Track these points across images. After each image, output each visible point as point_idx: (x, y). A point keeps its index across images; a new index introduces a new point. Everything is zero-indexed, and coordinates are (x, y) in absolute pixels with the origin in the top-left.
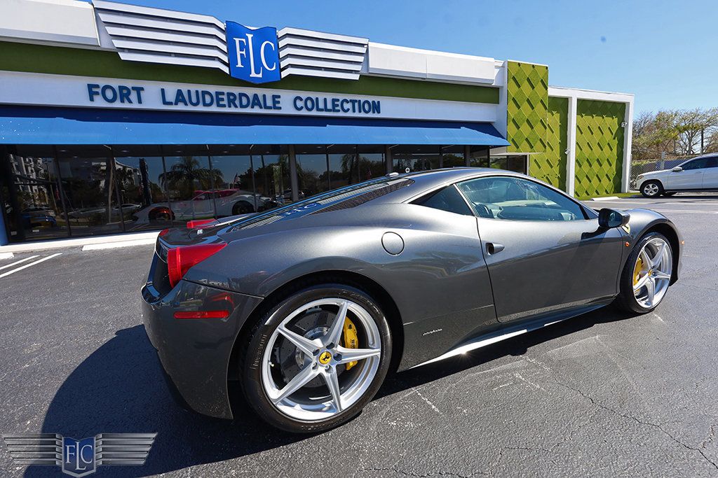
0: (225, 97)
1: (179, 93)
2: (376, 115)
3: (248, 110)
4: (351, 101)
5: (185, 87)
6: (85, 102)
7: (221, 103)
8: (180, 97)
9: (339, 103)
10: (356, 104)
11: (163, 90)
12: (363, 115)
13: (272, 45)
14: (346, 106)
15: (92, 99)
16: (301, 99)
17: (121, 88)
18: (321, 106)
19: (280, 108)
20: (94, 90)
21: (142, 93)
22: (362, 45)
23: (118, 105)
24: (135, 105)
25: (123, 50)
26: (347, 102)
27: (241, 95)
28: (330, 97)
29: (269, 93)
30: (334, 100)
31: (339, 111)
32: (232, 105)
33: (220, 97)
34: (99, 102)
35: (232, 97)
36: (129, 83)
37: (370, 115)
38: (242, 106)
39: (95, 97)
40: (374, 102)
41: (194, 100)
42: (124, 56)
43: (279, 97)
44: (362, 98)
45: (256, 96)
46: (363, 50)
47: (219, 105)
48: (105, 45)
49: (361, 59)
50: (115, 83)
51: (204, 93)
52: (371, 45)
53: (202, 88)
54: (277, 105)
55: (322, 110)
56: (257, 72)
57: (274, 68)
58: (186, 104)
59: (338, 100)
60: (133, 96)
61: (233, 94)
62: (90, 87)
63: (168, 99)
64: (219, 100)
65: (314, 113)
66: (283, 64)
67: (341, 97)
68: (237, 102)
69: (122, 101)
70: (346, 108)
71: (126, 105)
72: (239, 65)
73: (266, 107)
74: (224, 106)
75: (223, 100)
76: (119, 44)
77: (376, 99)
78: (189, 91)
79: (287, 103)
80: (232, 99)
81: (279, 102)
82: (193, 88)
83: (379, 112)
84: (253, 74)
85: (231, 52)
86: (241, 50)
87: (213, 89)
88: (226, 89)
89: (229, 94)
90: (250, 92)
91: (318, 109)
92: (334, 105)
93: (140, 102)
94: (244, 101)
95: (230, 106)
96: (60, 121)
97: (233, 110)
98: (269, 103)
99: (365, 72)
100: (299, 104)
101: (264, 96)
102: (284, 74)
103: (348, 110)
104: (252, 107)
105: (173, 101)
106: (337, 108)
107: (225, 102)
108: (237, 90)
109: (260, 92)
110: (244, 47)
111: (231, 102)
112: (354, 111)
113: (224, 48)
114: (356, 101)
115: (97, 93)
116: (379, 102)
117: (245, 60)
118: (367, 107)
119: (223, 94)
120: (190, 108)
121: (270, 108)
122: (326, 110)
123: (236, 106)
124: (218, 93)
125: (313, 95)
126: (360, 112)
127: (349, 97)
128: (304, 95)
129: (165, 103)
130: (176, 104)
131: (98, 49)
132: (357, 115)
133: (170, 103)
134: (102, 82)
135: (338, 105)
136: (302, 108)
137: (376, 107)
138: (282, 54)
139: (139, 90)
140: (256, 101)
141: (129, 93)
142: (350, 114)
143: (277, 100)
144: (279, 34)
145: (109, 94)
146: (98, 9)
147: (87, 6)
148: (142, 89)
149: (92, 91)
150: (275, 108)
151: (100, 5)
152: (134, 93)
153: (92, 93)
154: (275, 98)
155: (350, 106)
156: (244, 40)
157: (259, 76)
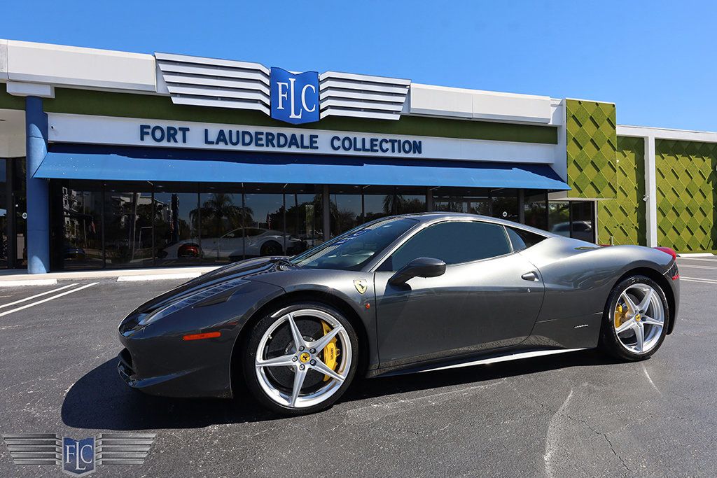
0: (264, 137)
1: (222, 132)
2: (417, 156)
3: (285, 150)
4: (390, 141)
5: (226, 128)
6: (136, 141)
7: (259, 142)
8: (221, 137)
9: (378, 143)
10: (396, 144)
11: (206, 131)
12: (402, 155)
13: (313, 88)
14: (385, 146)
15: (142, 139)
16: (339, 139)
17: (169, 129)
18: (359, 145)
19: (317, 148)
20: (145, 130)
21: (187, 133)
22: (404, 86)
23: (164, 144)
24: (180, 145)
25: (175, 95)
26: (386, 141)
27: (279, 135)
28: (368, 137)
29: (307, 133)
30: (372, 140)
31: (377, 151)
32: (270, 144)
33: (259, 136)
34: (149, 142)
35: (270, 137)
36: (177, 124)
37: (411, 155)
38: (279, 146)
39: (145, 137)
40: (414, 142)
41: (234, 140)
42: (176, 101)
43: (317, 137)
44: (403, 138)
45: (294, 136)
46: (405, 91)
47: (257, 145)
48: (161, 91)
49: (402, 99)
50: (165, 124)
51: (244, 133)
52: (413, 85)
53: (242, 128)
54: (314, 145)
55: (359, 150)
56: (297, 114)
57: (314, 110)
58: (226, 144)
59: (377, 140)
60: (179, 136)
61: (272, 134)
62: (143, 127)
63: (210, 139)
64: (258, 139)
65: (352, 152)
66: (323, 106)
67: (380, 137)
68: (275, 142)
69: (169, 141)
70: (384, 148)
71: (172, 144)
72: (280, 107)
73: (303, 147)
74: (262, 145)
75: (261, 139)
76: (172, 89)
77: (417, 139)
78: (230, 132)
79: (324, 142)
80: (270, 139)
81: (316, 142)
82: (235, 128)
83: (420, 152)
84: (293, 116)
85: (273, 96)
86: (283, 93)
87: (252, 129)
88: (265, 130)
89: (268, 134)
90: (288, 132)
91: (356, 149)
92: (372, 145)
93: (184, 141)
94: (282, 140)
95: (267, 146)
96: (114, 157)
97: (270, 149)
98: (307, 143)
99: (406, 112)
100: (337, 143)
101: (302, 136)
102: (323, 115)
103: (387, 150)
104: (290, 147)
105: (215, 140)
106: (375, 148)
107: (264, 142)
108: (275, 131)
109: (298, 132)
110: (286, 90)
111: (269, 141)
112: (393, 151)
113: (267, 91)
114: (396, 141)
115: (148, 133)
116: (420, 142)
117: (286, 103)
118: (407, 147)
119: (262, 134)
120: (230, 147)
121: (307, 147)
122: (364, 149)
123: (273, 146)
124: (257, 134)
125: (352, 135)
126: (400, 152)
127: (388, 137)
128: (342, 135)
129: (207, 142)
130: (217, 143)
131: (154, 94)
132: (396, 155)
133: (212, 143)
134: (153, 123)
135: (376, 145)
136: (339, 147)
137: (417, 147)
138: (322, 96)
139: (185, 130)
140: (293, 141)
141: (176, 133)
142: (389, 154)
143: (314, 139)
144: (322, 77)
145: (158, 134)
146: (158, 61)
147: (150, 58)
148: (188, 129)
149: (143, 131)
150: (312, 147)
151: (160, 56)
152: (180, 133)
153: (143, 133)
154: (312, 138)
155: (389, 146)
156: (287, 84)
157: (299, 117)
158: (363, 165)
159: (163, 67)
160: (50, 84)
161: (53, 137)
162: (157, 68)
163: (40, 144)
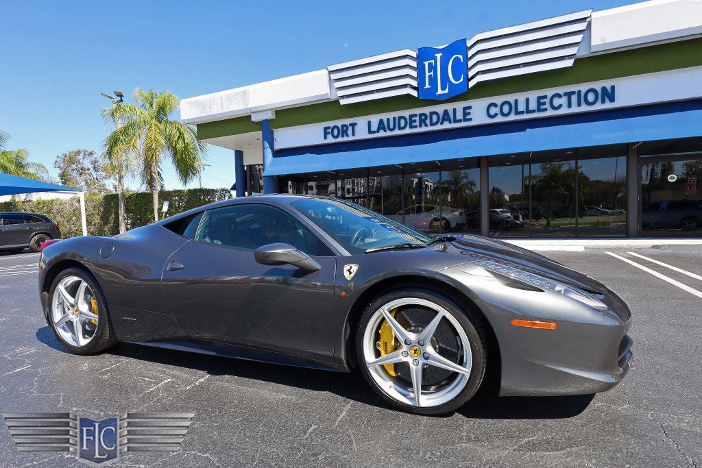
0: (417, 119)
1: (381, 122)
2: (608, 105)
3: (438, 127)
4: (565, 94)
5: (385, 116)
6: (321, 141)
7: (414, 124)
8: (381, 126)
9: (547, 101)
10: (574, 98)
11: (369, 122)
12: (585, 108)
13: (461, 57)
14: (557, 102)
15: (325, 138)
16: (495, 105)
17: (343, 126)
18: (522, 107)
19: (470, 119)
20: (328, 131)
21: (356, 127)
22: (581, 20)
23: (340, 139)
24: (351, 138)
25: (343, 97)
26: (559, 96)
27: (432, 113)
28: (533, 95)
29: (459, 106)
30: (539, 98)
31: (546, 110)
32: (423, 125)
33: (413, 119)
34: (330, 140)
35: (423, 118)
36: (348, 121)
37: (598, 106)
38: (432, 124)
39: (328, 136)
40: (604, 89)
41: (392, 126)
42: (343, 102)
43: (470, 108)
44: (583, 87)
45: (446, 112)
46: (582, 26)
47: (411, 127)
48: (333, 98)
49: (577, 38)
50: (339, 123)
51: (400, 118)
52: (596, 15)
53: (397, 114)
54: (468, 117)
55: (522, 113)
56: (443, 89)
57: (461, 80)
58: (385, 131)
59: (545, 97)
60: (350, 132)
61: (424, 114)
62: (326, 129)
63: (372, 129)
64: (412, 121)
65: (513, 117)
66: (471, 74)
67: (549, 92)
68: (428, 122)
69: (343, 136)
70: (556, 104)
71: (345, 139)
72: (427, 86)
73: (456, 121)
74: (416, 127)
75: (415, 121)
76: (339, 93)
77: (608, 84)
78: (388, 119)
79: (479, 111)
80: (423, 121)
81: (469, 114)
82: (391, 115)
83: (612, 100)
84: (440, 92)
85: (420, 76)
86: (429, 71)
87: (406, 113)
88: (418, 111)
89: (421, 115)
90: (440, 109)
91: (517, 113)
92: (539, 104)
93: (353, 134)
94: (435, 118)
95: (421, 126)
96: (308, 156)
97: (424, 129)
98: (460, 116)
99: (583, 53)
100: (493, 111)
101: (455, 110)
102: (471, 84)
103: (560, 106)
104: (442, 123)
105: (376, 130)
106: (542, 107)
107: (417, 123)
108: (427, 110)
109: (450, 107)
110: (432, 68)
112: (570, 106)
113: (414, 74)
114: (574, 93)
115: (329, 133)
116: (613, 87)
118: (591, 97)
119: (415, 115)
120: (389, 133)
121: (460, 121)
122: (528, 111)
123: (426, 125)
124: (411, 116)
125: (511, 98)
126: (580, 105)
127: (562, 90)
128: (498, 100)
129: (370, 132)
130: (378, 132)
131: (329, 101)
132: (575, 109)
133: (374, 132)
134: (331, 124)
135: (544, 103)
136: (496, 115)
137: (609, 94)
139: (353, 125)
140: (446, 117)
141: (347, 129)
142: (564, 111)
143: (467, 111)
144: (469, 44)
145: (336, 132)
146: (331, 72)
147: (325, 72)
148: (356, 124)
149: (326, 132)
150: (465, 120)
151: (332, 68)
152: (350, 128)
153: (326, 134)
154: (466, 111)
155: (564, 101)
156: (433, 61)
157: (446, 91)
158: (524, 130)
159: (334, 76)
160: (271, 109)
161: (277, 146)
162: (330, 77)
163: (269, 153)
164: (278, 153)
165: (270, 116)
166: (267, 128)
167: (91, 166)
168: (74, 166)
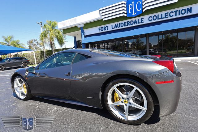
0: (127, 23)
1: (116, 25)
2: (189, 14)
3: (133, 25)
4: (175, 11)
5: (116, 23)
6: (98, 32)
7: (125, 25)
9: (168, 14)
10: (178, 13)
11: (112, 25)
12: (181, 16)
13: (140, 2)
16: (151, 17)
17: (104, 27)
18: (160, 17)
19: (143, 22)
23: (104, 31)
24: (107, 31)
25: (104, 18)
26: (172, 12)
27: (131, 21)
28: (164, 13)
29: (140, 18)
30: (166, 13)
31: (168, 17)
34: (101, 32)
37: (186, 15)
40: (188, 8)
41: (119, 26)
42: (104, 20)
43: (143, 18)
44: (181, 9)
45: (135, 20)
47: (125, 26)
48: (101, 18)
50: (103, 26)
51: (121, 23)
54: (142, 21)
55: (160, 19)
57: (140, 10)
60: (106, 29)
61: (129, 22)
62: (99, 28)
64: (125, 24)
65: (157, 20)
66: (143, 7)
67: (169, 11)
68: (130, 24)
70: (171, 15)
71: (105, 31)
72: (130, 12)
73: (139, 23)
74: (126, 26)
75: (126, 24)
78: (118, 24)
79: (146, 19)
80: (128, 23)
81: (143, 20)
83: (191, 12)
86: (130, 8)
87: (123, 22)
89: (128, 22)
90: (133, 19)
91: (158, 19)
92: (166, 15)
96: (95, 37)
97: (129, 26)
98: (140, 21)
100: (150, 19)
101: (138, 19)
102: (144, 11)
104: (134, 24)
107: (127, 25)
108: (129, 20)
109: (137, 19)
110: (131, 6)
111: (128, 24)
112: (176, 15)
113: (126, 9)
114: (177, 11)
116: (191, 8)
117: (131, 10)
118: (183, 12)
119: (126, 22)
120: (118, 28)
122: (162, 18)
123: (129, 25)
124: (125, 23)
125: (156, 14)
128: (152, 15)
129: (112, 28)
130: (115, 28)
131: (100, 20)
132: (178, 16)
133: (113, 28)
134: (101, 27)
135: (167, 15)
136: (152, 20)
137: (189, 10)
138: (143, 4)
139: (107, 27)
140: (136, 22)
141: (105, 28)
142: (174, 17)
145: (102, 29)
147: (98, 11)
148: (108, 26)
150: (142, 22)
151: (100, 9)
152: (106, 28)
153: (99, 30)
154: (142, 19)
155: (174, 14)
156: (131, 4)
157: (136, 14)
158: (161, 24)
159: (101, 12)
160: (83, 24)
163: (83, 36)
164: (86, 37)
165: (83, 26)
166: (82, 29)
167: (36, 44)
168: (32, 44)
